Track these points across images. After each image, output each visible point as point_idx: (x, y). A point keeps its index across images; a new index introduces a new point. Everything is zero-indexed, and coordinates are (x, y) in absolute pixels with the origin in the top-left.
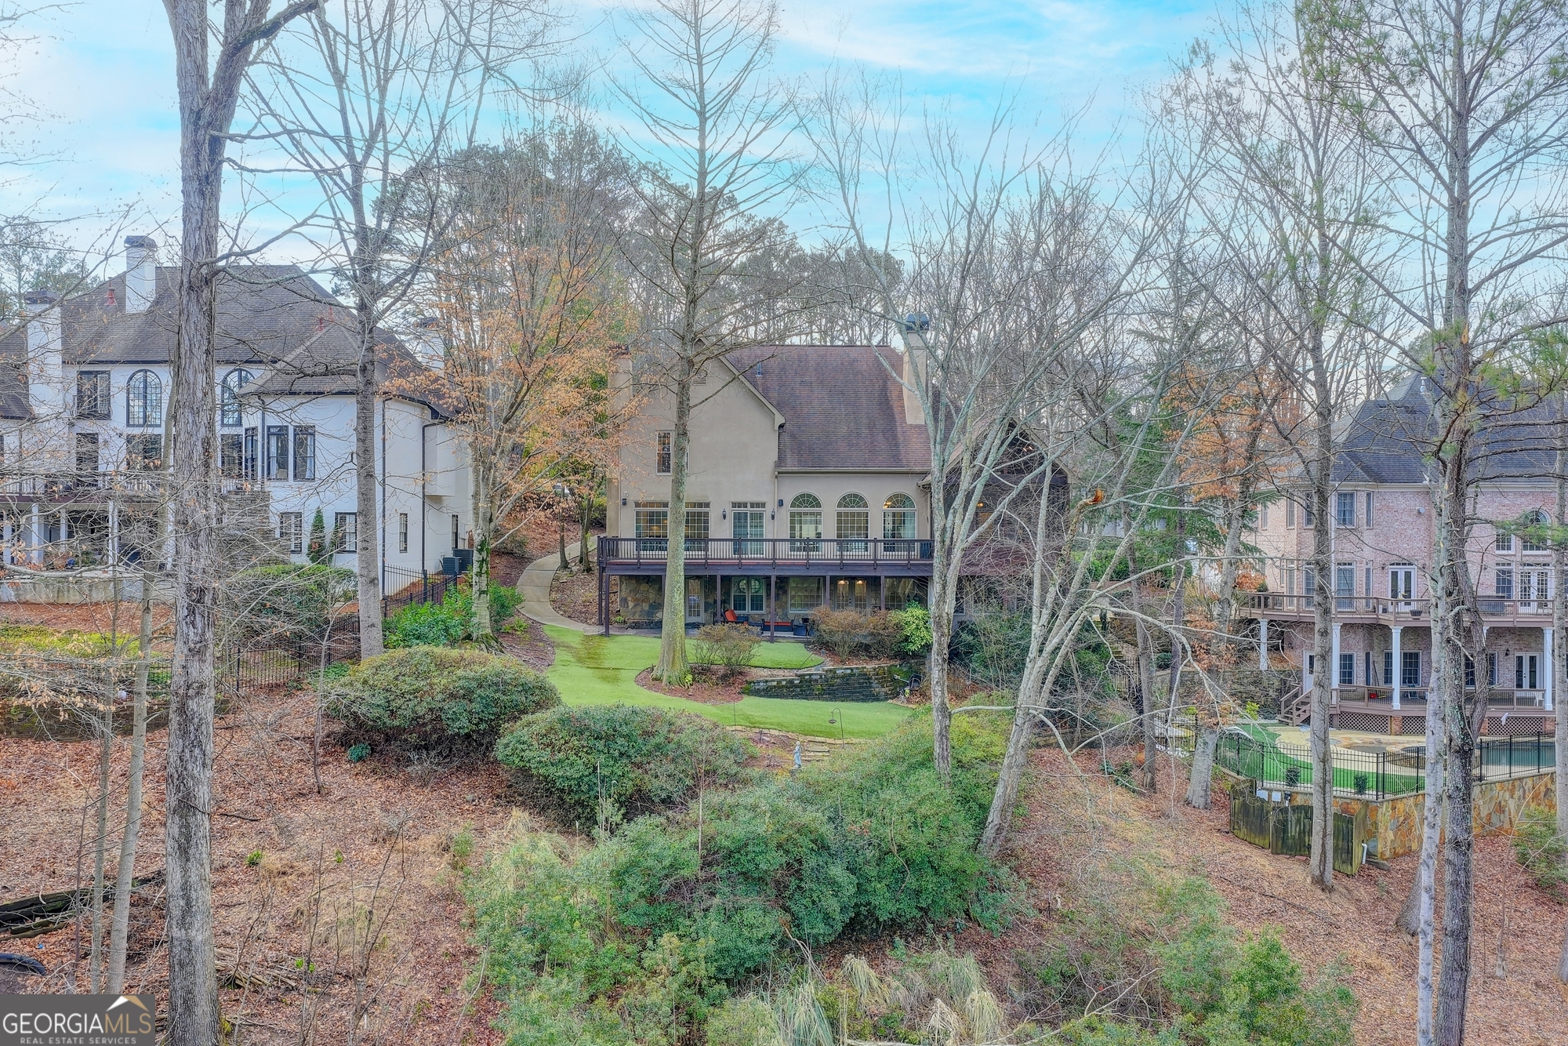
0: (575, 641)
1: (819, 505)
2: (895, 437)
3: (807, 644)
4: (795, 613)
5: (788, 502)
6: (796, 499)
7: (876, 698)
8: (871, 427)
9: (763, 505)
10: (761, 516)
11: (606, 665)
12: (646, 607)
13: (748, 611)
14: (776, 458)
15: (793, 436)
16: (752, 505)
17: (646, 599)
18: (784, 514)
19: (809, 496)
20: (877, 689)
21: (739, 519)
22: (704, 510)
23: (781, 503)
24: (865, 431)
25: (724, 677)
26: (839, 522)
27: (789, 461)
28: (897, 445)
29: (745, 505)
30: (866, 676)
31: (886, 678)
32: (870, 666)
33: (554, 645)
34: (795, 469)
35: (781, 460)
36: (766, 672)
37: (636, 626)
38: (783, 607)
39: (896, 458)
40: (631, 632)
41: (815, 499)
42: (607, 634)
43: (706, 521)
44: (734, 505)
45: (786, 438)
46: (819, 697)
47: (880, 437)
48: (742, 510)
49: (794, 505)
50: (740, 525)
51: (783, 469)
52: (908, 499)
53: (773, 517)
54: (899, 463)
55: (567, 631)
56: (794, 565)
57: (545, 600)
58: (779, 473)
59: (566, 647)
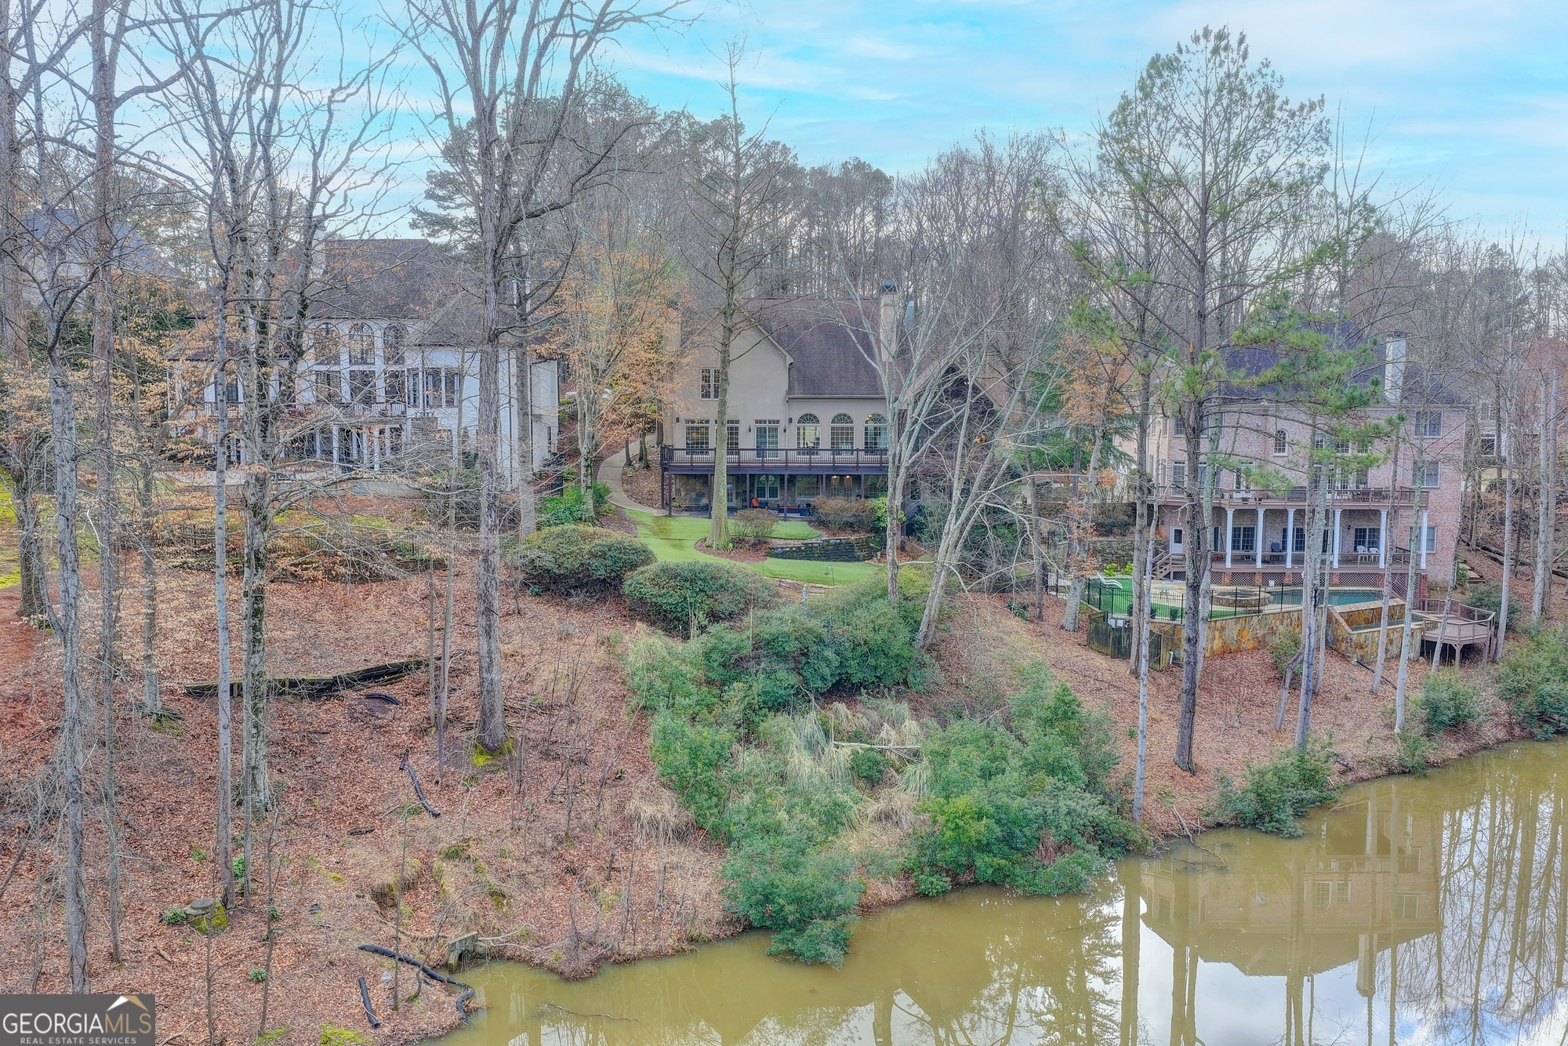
0: (649, 521)
1: (818, 422)
2: (873, 371)
3: (810, 522)
4: (801, 500)
5: (795, 419)
6: (802, 417)
7: (857, 559)
8: (856, 363)
9: (778, 422)
10: (776, 430)
11: (673, 537)
12: (694, 495)
13: (767, 498)
14: (786, 387)
15: (799, 371)
16: (770, 422)
17: (693, 490)
18: (793, 429)
19: (811, 415)
20: (858, 553)
21: (761, 432)
22: (735, 425)
23: (791, 420)
24: (851, 367)
25: (754, 545)
26: (833, 434)
27: (796, 390)
28: (875, 377)
29: (765, 422)
30: (850, 544)
31: (864, 545)
32: (853, 538)
33: (636, 523)
34: (803, 396)
35: (790, 389)
36: (782, 542)
37: (688, 509)
38: (792, 495)
39: (874, 387)
40: (687, 514)
41: (815, 417)
42: (670, 515)
43: (737, 434)
44: (757, 422)
45: (794, 372)
46: (818, 559)
47: (863, 371)
48: (762, 425)
49: (799, 422)
50: (761, 438)
51: (794, 396)
52: (883, 418)
53: (785, 431)
54: (877, 391)
55: (642, 513)
56: (801, 467)
57: (620, 490)
58: (789, 399)
59: (644, 524)
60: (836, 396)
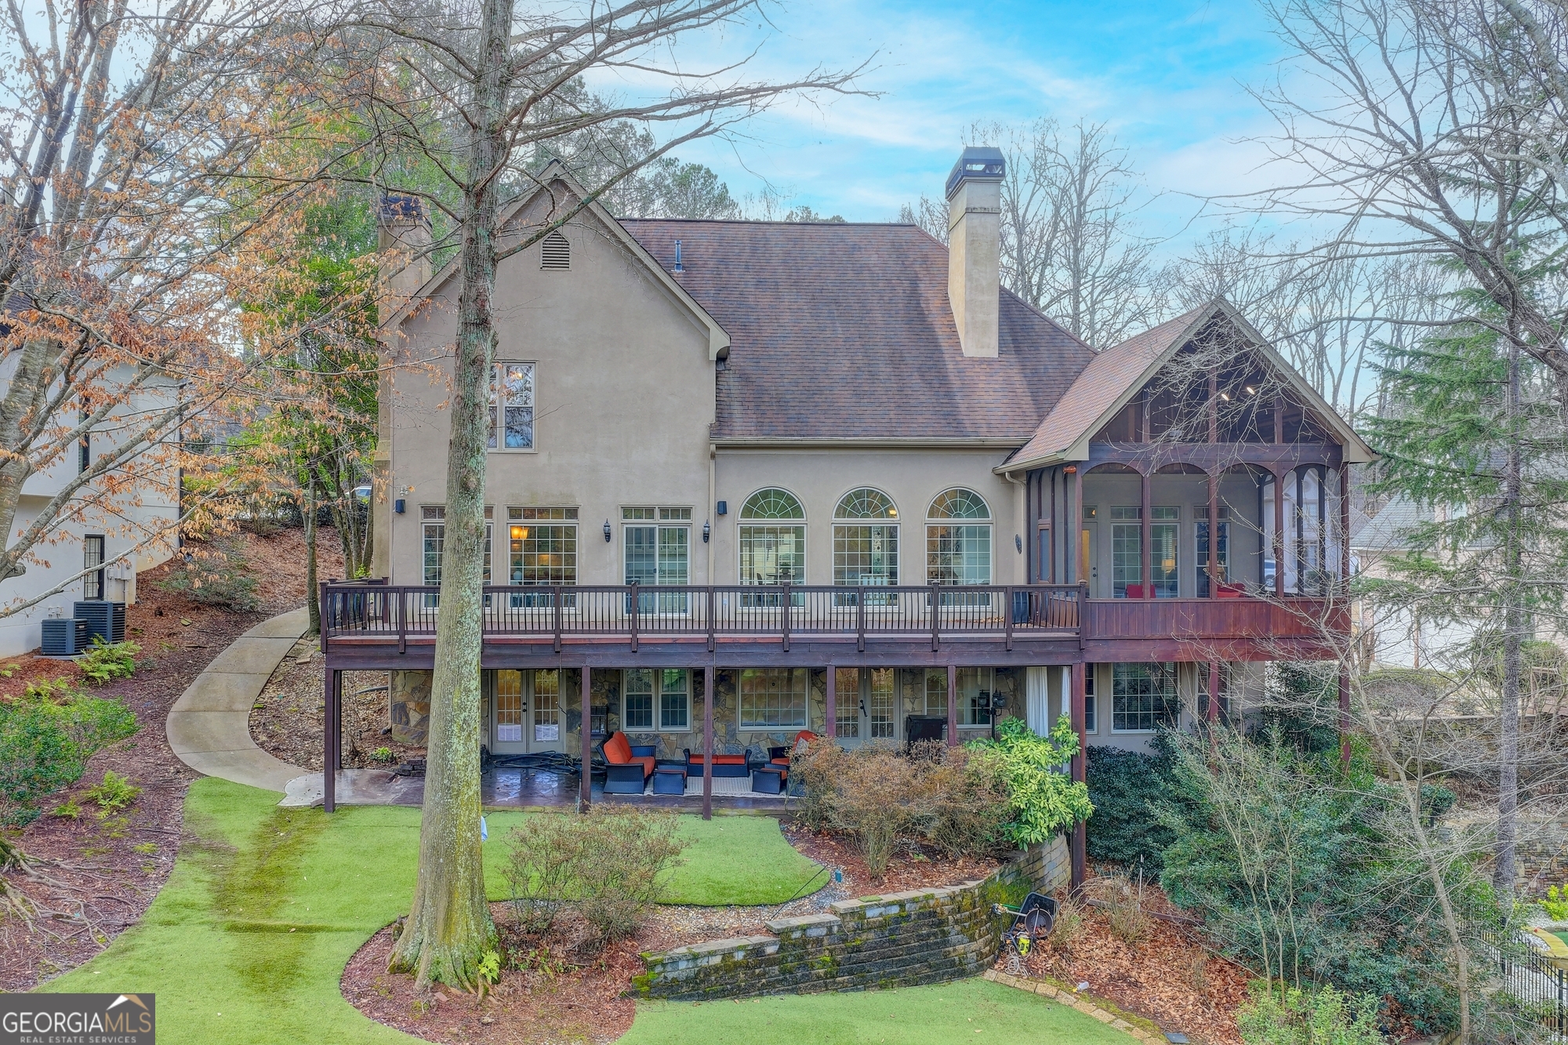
0: (241, 830)
1: (797, 512)
2: (944, 380)
4: (752, 734)
5: (736, 506)
6: (754, 501)
7: (958, 971)
8: (896, 360)
9: (686, 512)
10: (682, 535)
11: (284, 915)
13: (656, 726)
14: (710, 417)
15: (744, 378)
16: (665, 512)
18: (730, 530)
19: (780, 494)
21: (638, 541)
22: (564, 522)
23: (722, 509)
24: (884, 369)
26: (839, 546)
27: (738, 423)
28: (949, 395)
29: (649, 512)
31: (978, 914)
33: (179, 844)
34: (750, 439)
35: (722, 420)
38: (727, 717)
39: (951, 418)
41: (791, 501)
42: (328, 802)
43: (571, 546)
44: (628, 512)
45: (731, 381)
46: (826, 983)
47: (915, 381)
49: (747, 512)
50: (639, 556)
51: (726, 440)
52: (976, 500)
53: (706, 537)
54: (959, 428)
55: (244, 794)
56: (755, 644)
57: (244, 705)
58: (719, 447)
59: (212, 850)
60: (850, 440)
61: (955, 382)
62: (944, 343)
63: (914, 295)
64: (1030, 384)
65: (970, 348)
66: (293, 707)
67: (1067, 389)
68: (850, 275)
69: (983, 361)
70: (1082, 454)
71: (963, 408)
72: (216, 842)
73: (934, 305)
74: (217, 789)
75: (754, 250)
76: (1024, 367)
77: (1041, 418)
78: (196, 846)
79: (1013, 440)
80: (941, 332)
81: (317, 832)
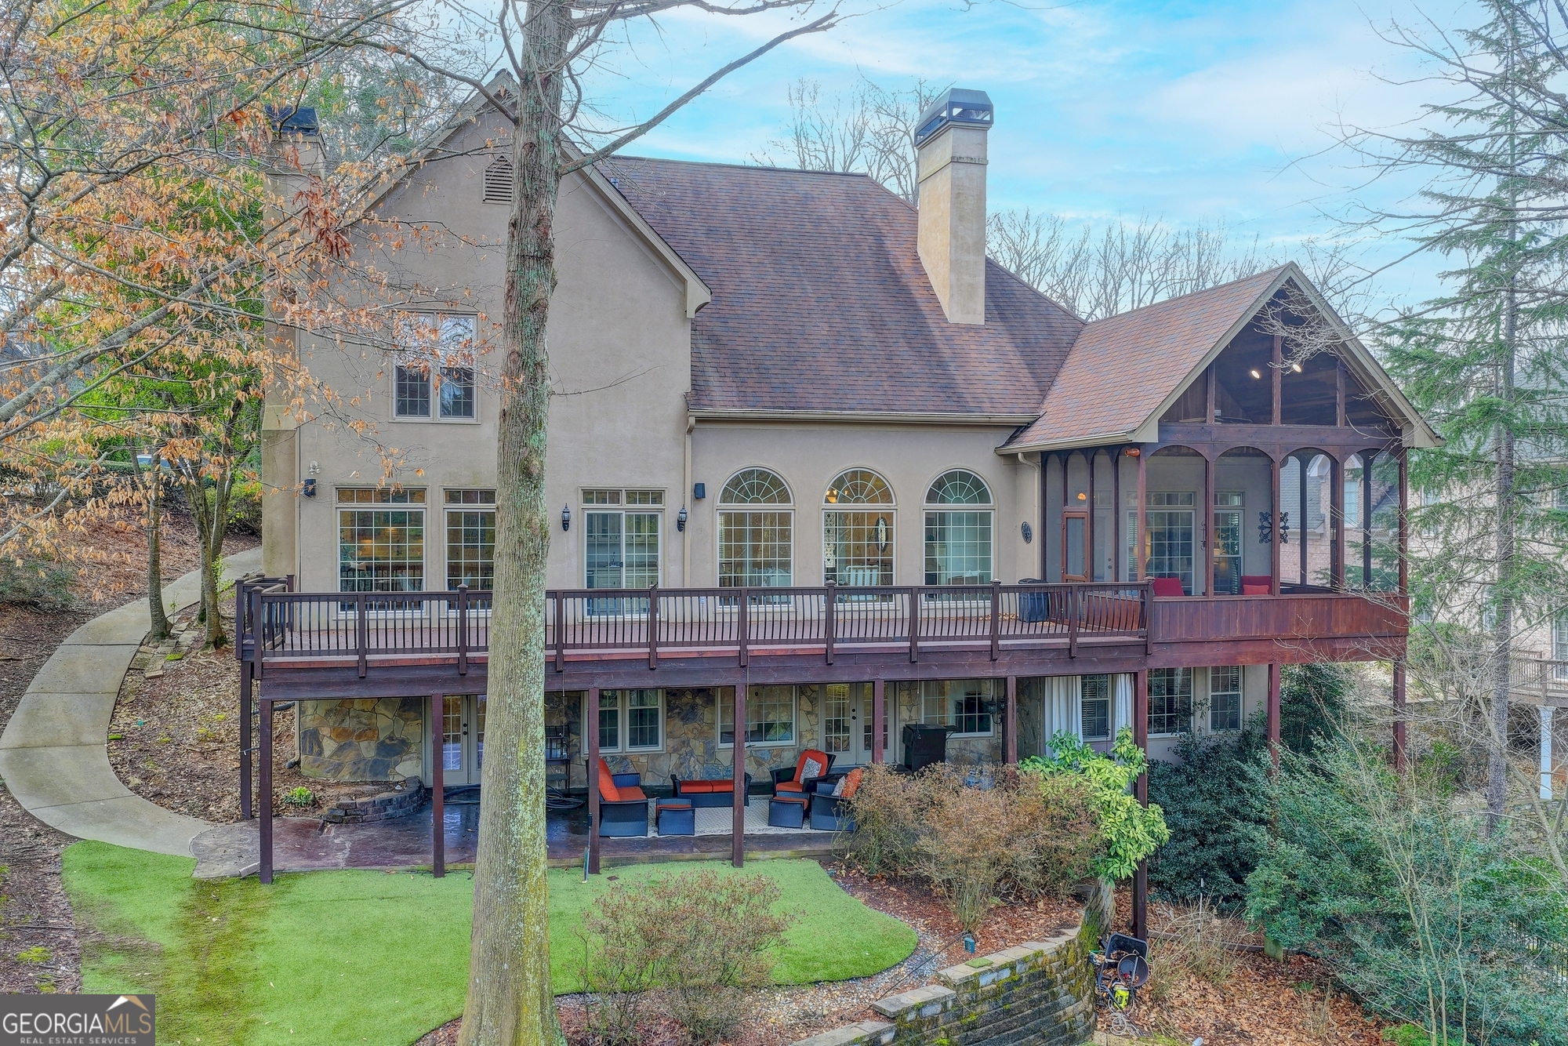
1: (783, 495)
2: (932, 347)
5: (715, 491)
6: (736, 482)
8: (877, 325)
9: (657, 496)
10: (652, 522)
12: (368, 750)
13: (622, 747)
14: (687, 386)
16: (634, 496)
18: (710, 521)
19: (763, 475)
21: (601, 531)
23: (699, 492)
24: (867, 335)
26: (830, 535)
27: (716, 393)
28: (941, 364)
29: (614, 496)
34: (736, 411)
35: (698, 391)
39: (949, 390)
41: (776, 482)
42: (266, 873)
44: (589, 495)
45: (710, 337)
47: (902, 348)
48: (608, 508)
49: (727, 496)
50: (603, 545)
51: (708, 412)
52: (978, 484)
53: (681, 525)
54: (961, 404)
55: (142, 862)
56: (793, 656)
57: (96, 736)
58: (700, 420)
59: (130, 951)
60: (847, 414)
61: (946, 353)
62: (925, 308)
63: (881, 253)
64: (1023, 354)
65: (954, 313)
66: (162, 736)
67: (1063, 362)
68: (809, 227)
69: (969, 328)
70: (1150, 435)
71: (959, 379)
72: (129, 939)
73: (905, 264)
74: (101, 858)
75: (697, 194)
76: (1013, 336)
77: (1044, 393)
78: (102, 946)
79: (1020, 417)
80: (919, 295)
81: (262, 914)
